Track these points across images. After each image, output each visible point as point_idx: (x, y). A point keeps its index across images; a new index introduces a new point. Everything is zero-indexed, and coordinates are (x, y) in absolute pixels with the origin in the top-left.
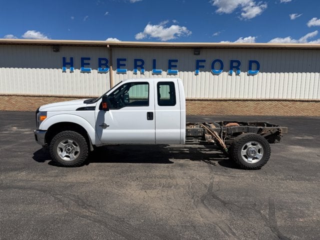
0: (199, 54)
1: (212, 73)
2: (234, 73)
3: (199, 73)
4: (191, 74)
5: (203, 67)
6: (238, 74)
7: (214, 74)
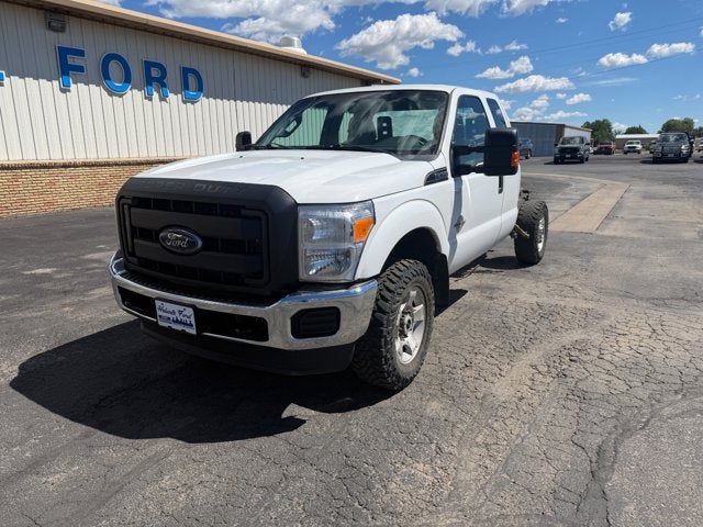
0: (62, 30)
1: (106, 89)
2: (156, 96)
3: (73, 87)
4: (50, 87)
5: (80, 69)
6: (163, 98)
7: (111, 94)
